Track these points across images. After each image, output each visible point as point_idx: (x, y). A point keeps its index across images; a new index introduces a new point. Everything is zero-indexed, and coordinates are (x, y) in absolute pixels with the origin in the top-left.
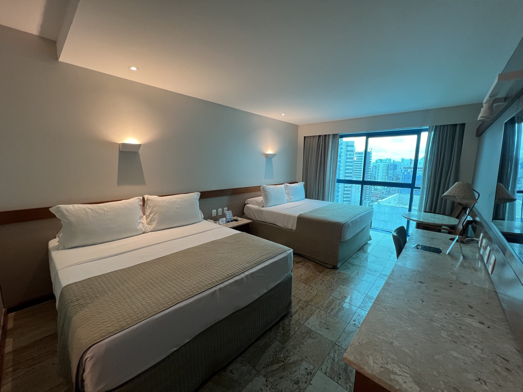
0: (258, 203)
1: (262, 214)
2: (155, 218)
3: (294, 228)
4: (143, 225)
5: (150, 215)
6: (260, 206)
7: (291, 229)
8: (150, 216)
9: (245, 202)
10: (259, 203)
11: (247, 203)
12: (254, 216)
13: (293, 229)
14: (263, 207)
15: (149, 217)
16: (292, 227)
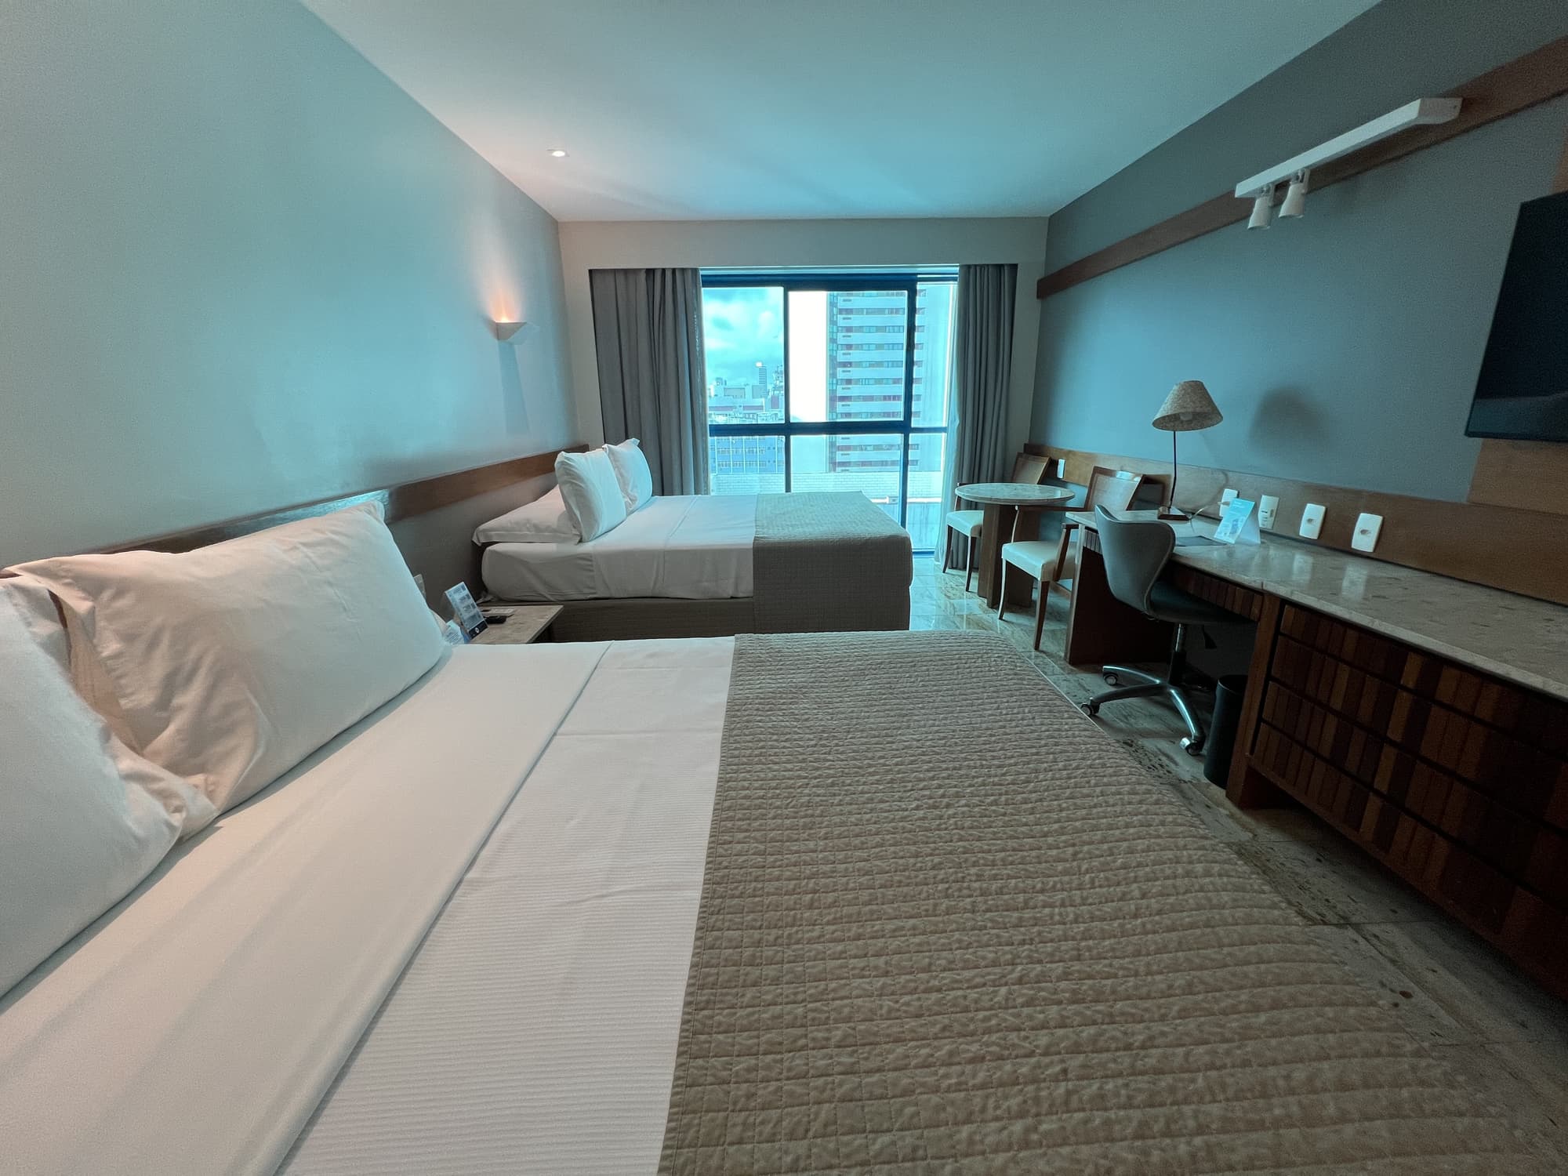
0: (540, 532)
1: (592, 571)
2: (228, 709)
3: (746, 587)
4: (156, 786)
5: (170, 701)
6: (564, 540)
7: (732, 598)
8: (180, 708)
9: (475, 541)
10: (555, 531)
11: (483, 540)
12: (546, 583)
13: (741, 595)
14: (580, 541)
15: (164, 714)
16: (736, 586)
